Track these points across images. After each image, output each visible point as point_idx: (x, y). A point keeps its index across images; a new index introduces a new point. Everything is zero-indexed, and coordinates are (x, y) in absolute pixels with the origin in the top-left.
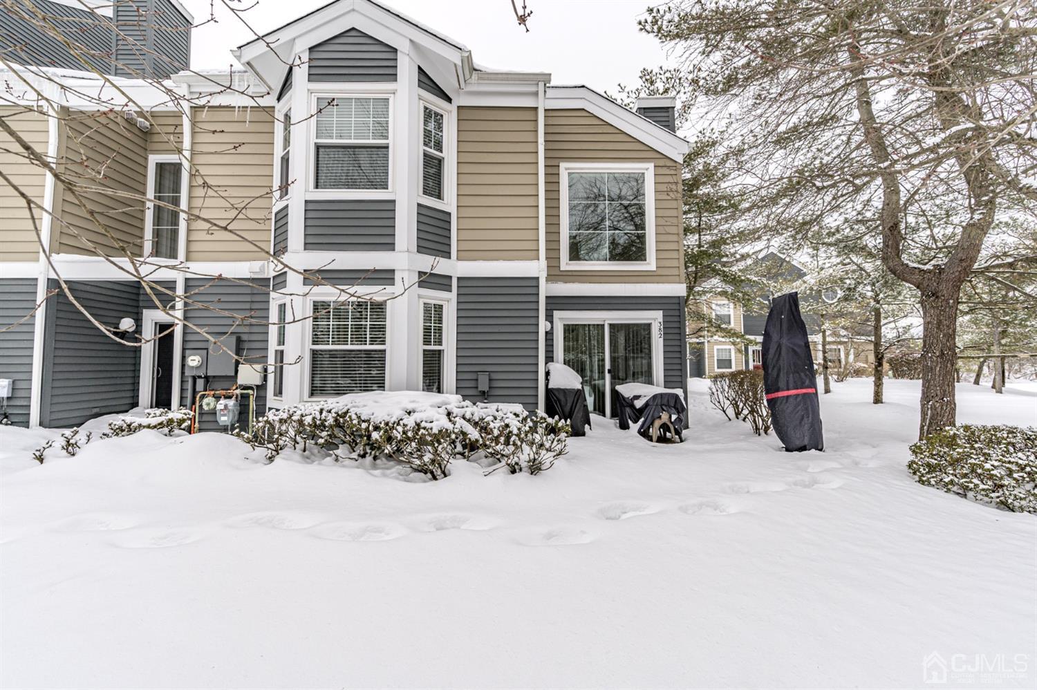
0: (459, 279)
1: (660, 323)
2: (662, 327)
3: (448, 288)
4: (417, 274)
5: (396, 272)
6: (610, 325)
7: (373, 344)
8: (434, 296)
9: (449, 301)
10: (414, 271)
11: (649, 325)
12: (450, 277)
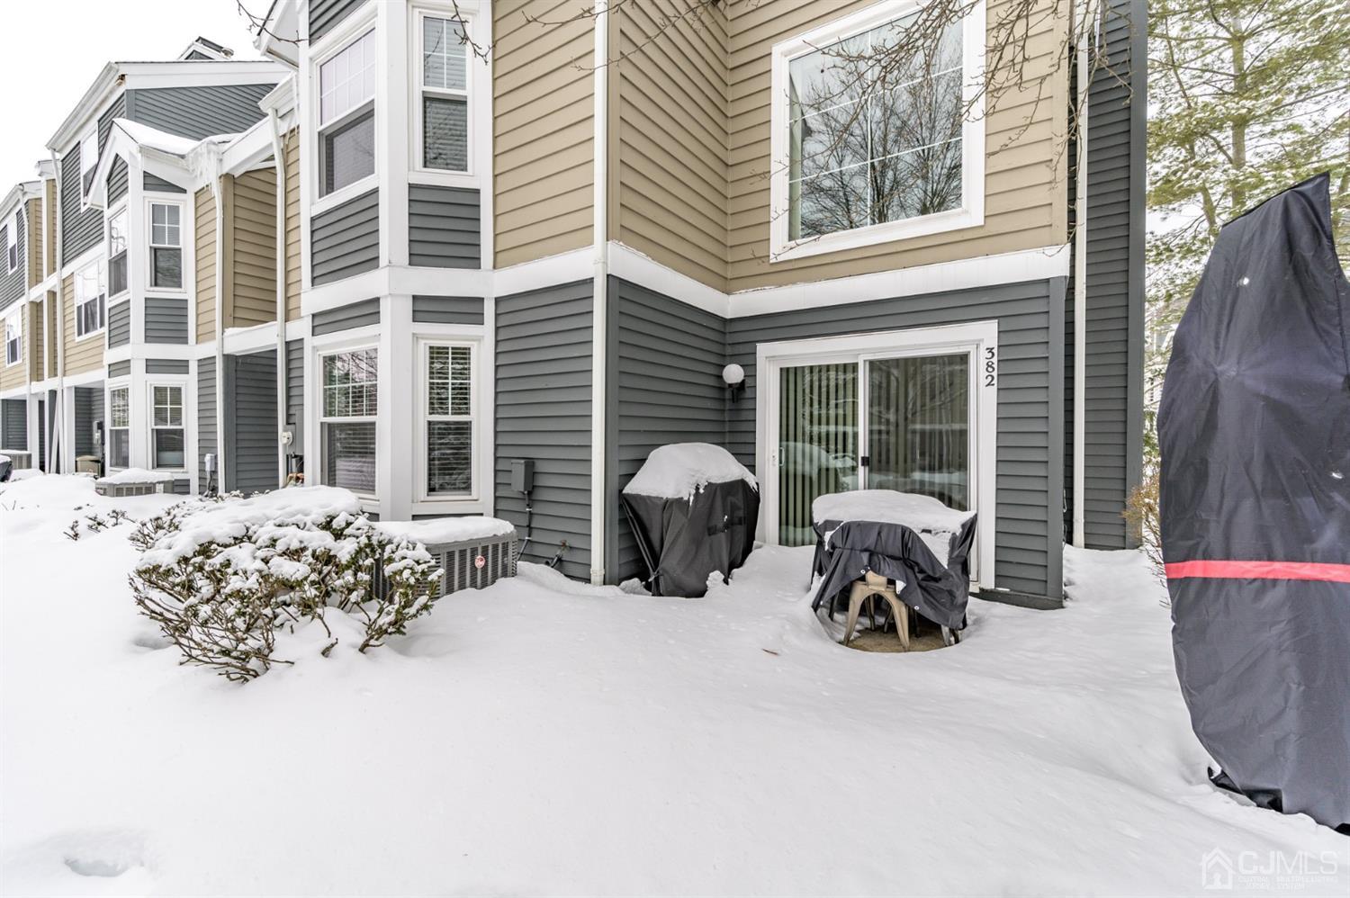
0: (498, 301)
1: (990, 350)
2: (995, 360)
3: (477, 318)
4: (411, 298)
5: (381, 301)
6: (872, 363)
7: (370, 414)
8: (450, 334)
9: (480, 341)
10: (406, 296)
11: (963, 358)
12: (481, 300)
